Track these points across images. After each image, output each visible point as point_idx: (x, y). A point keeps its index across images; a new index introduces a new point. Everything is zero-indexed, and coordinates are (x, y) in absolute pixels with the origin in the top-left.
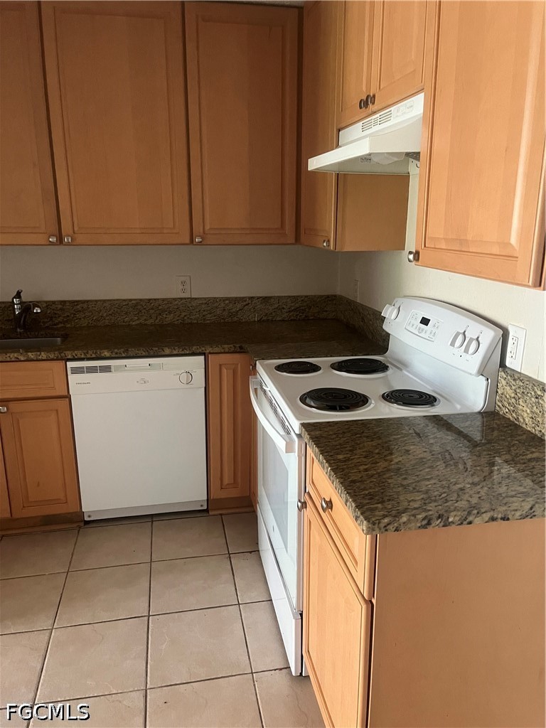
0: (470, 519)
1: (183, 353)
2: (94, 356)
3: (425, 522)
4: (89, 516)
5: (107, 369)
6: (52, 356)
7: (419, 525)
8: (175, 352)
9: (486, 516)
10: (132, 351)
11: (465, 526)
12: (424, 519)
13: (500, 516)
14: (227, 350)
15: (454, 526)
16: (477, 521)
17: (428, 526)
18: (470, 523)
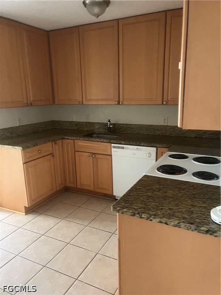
0: (151, 218)
1: (148, 145)
2: (119, 143)
3: (133, 214)
4: (117, 198)
5: (123, 148)
6: (107, 141)
7: (130, 214)
8: (145, 145)
9: (158, 220)
10: (131, 143)
11: (148, 221)
12: (132, 212)
13: (164, 222)
14: (165, 147)
15: (144, 219)
16: (154, 220)
17: (134, 216)
18: (151, 220)
